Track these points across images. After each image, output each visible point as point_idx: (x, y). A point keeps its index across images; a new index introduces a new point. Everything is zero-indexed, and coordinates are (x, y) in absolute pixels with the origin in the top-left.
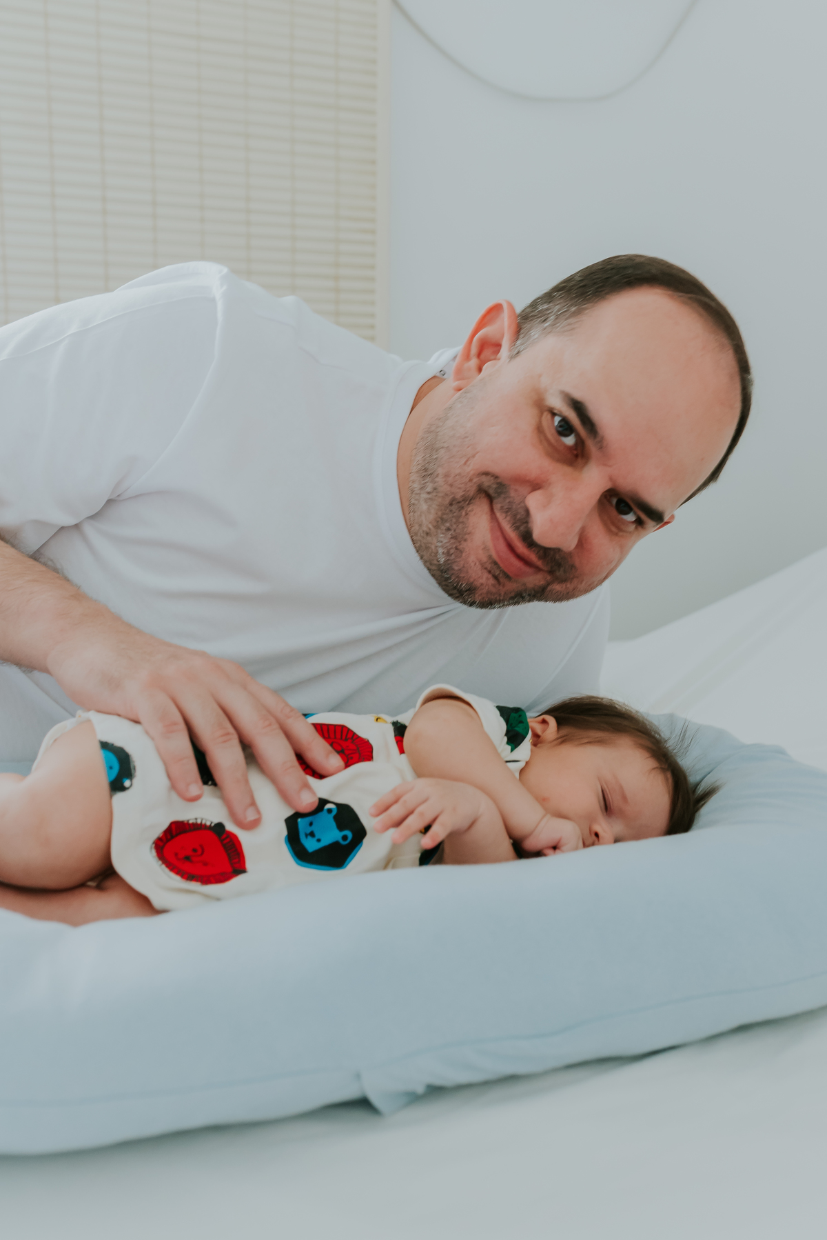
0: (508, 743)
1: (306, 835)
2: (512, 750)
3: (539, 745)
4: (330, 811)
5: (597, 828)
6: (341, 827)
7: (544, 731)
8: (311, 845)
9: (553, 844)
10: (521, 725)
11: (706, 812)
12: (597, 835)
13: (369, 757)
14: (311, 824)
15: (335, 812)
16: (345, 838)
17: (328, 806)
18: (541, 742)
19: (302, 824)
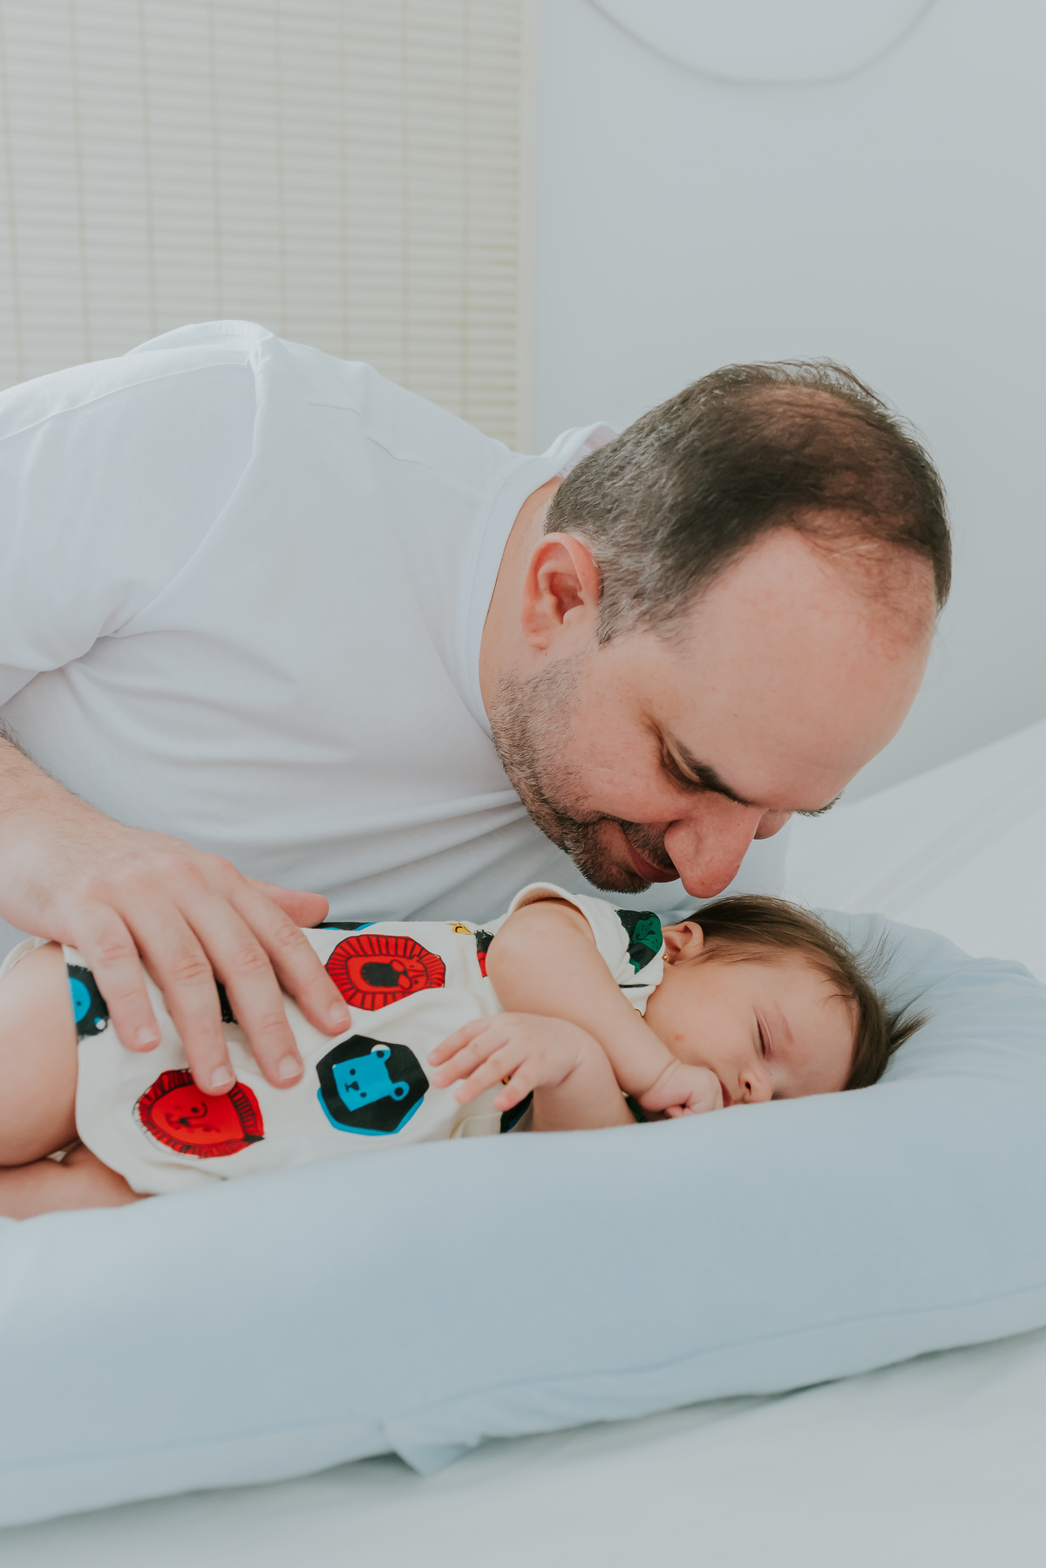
0: (630, 962)
1: (347, 1087)
2: (636, 971)
3: (676, 963)
4: (380, 1054)
5: (749, 1077)
6: (394, 1077)
7: (685, 943)
8: (352, 1101)
9: (682, 1102)
10: (650, 937)
11: (903, 1056)
12: (748, 1085)
13: (440, 982)
14: (353, 1072)
15: (387, 1056)
16: (399, 1091)
17: (376, 1048)
18: (680, 959)
19: (340, 1071)
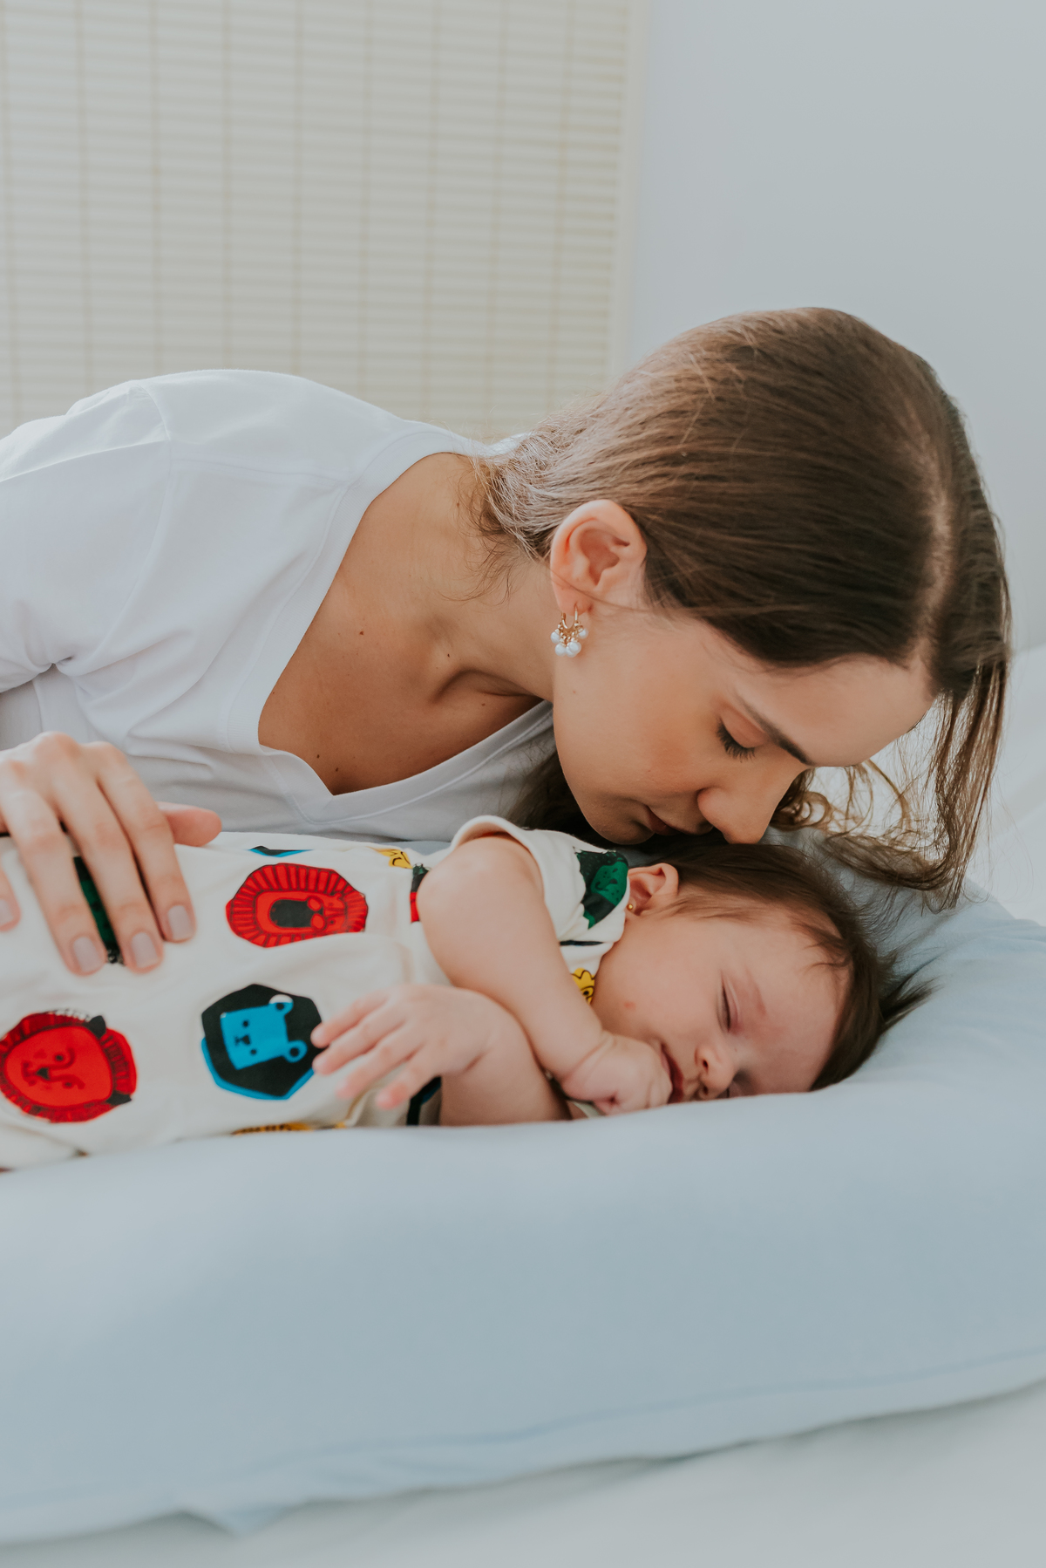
0: (585, 915)
1: (237, 1041)
2: (590, 926)
3: (644, 912)
4: (280, 1006)
5: (707, 1054)
6: (292, 1036)
7: (658, 888)
8: (240, 1057)
10: (611, 887)
12: (705, 1064)
13: (359, 926)
14: (246, 1024)
15: (288, 1009)
16: (294, 1052)
17: (276, 1000)
18: (648, 908)
19: (230, 1022)
